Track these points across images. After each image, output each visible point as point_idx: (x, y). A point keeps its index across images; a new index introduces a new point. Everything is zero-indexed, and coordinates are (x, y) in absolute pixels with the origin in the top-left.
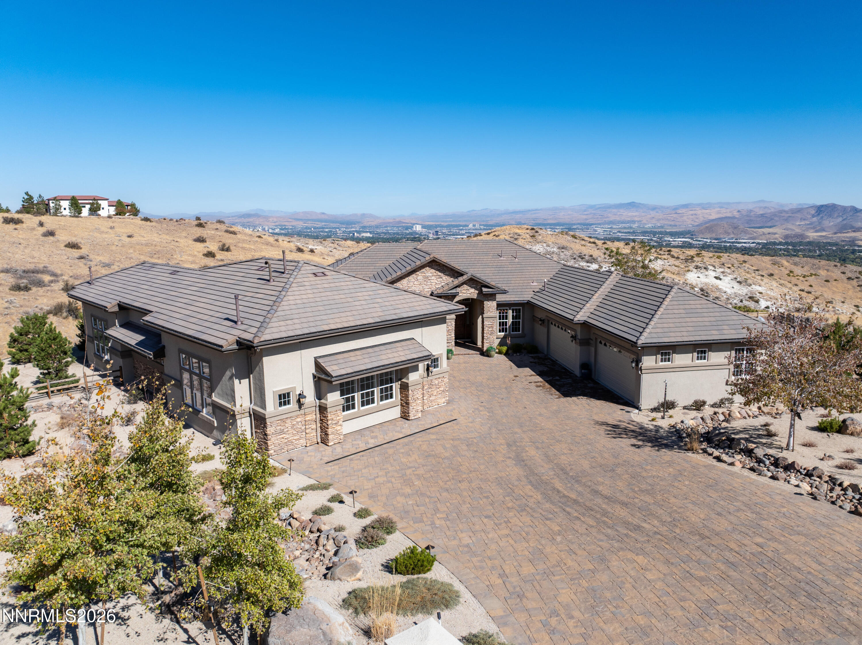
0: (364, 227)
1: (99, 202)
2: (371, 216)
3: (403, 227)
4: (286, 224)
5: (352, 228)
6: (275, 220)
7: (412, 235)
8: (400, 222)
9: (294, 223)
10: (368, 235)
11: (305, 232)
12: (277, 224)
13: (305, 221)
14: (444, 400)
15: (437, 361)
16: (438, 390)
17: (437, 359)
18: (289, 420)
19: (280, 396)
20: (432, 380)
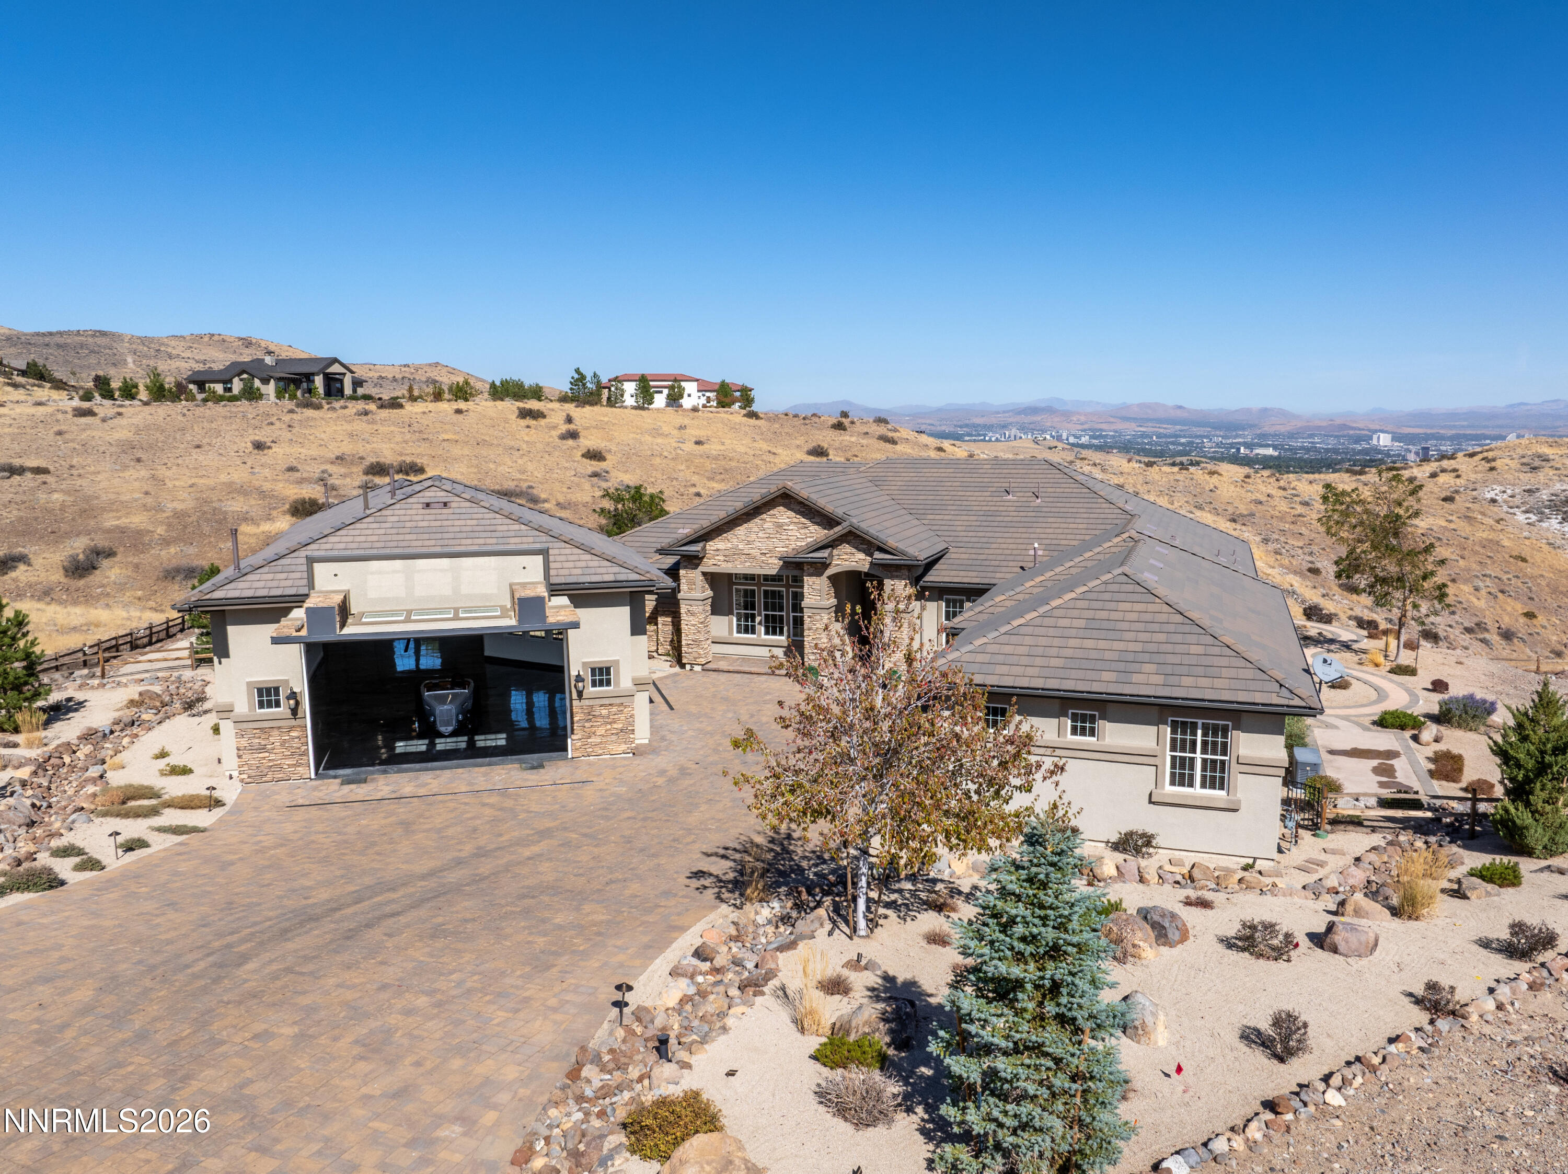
0: (1263, 436)
1: (683, 384)
2: (1282, 413)
3: (1350, 437)
4: (1104, 426)
5: (1237, 436)
6: (1083, 418)
7: (1367, 454)
8: (1344, 427)
9: (1120, 426)
10: (1270, 452)
11: (1138, 444)
12: (1086, 427)
13: (1141, 421)
14: (624, 747)
15: (608, 673)
16: (609, 727)
17: (608, 670)
18: (276, 732)
19: (260, 691)
20: (592, 706)
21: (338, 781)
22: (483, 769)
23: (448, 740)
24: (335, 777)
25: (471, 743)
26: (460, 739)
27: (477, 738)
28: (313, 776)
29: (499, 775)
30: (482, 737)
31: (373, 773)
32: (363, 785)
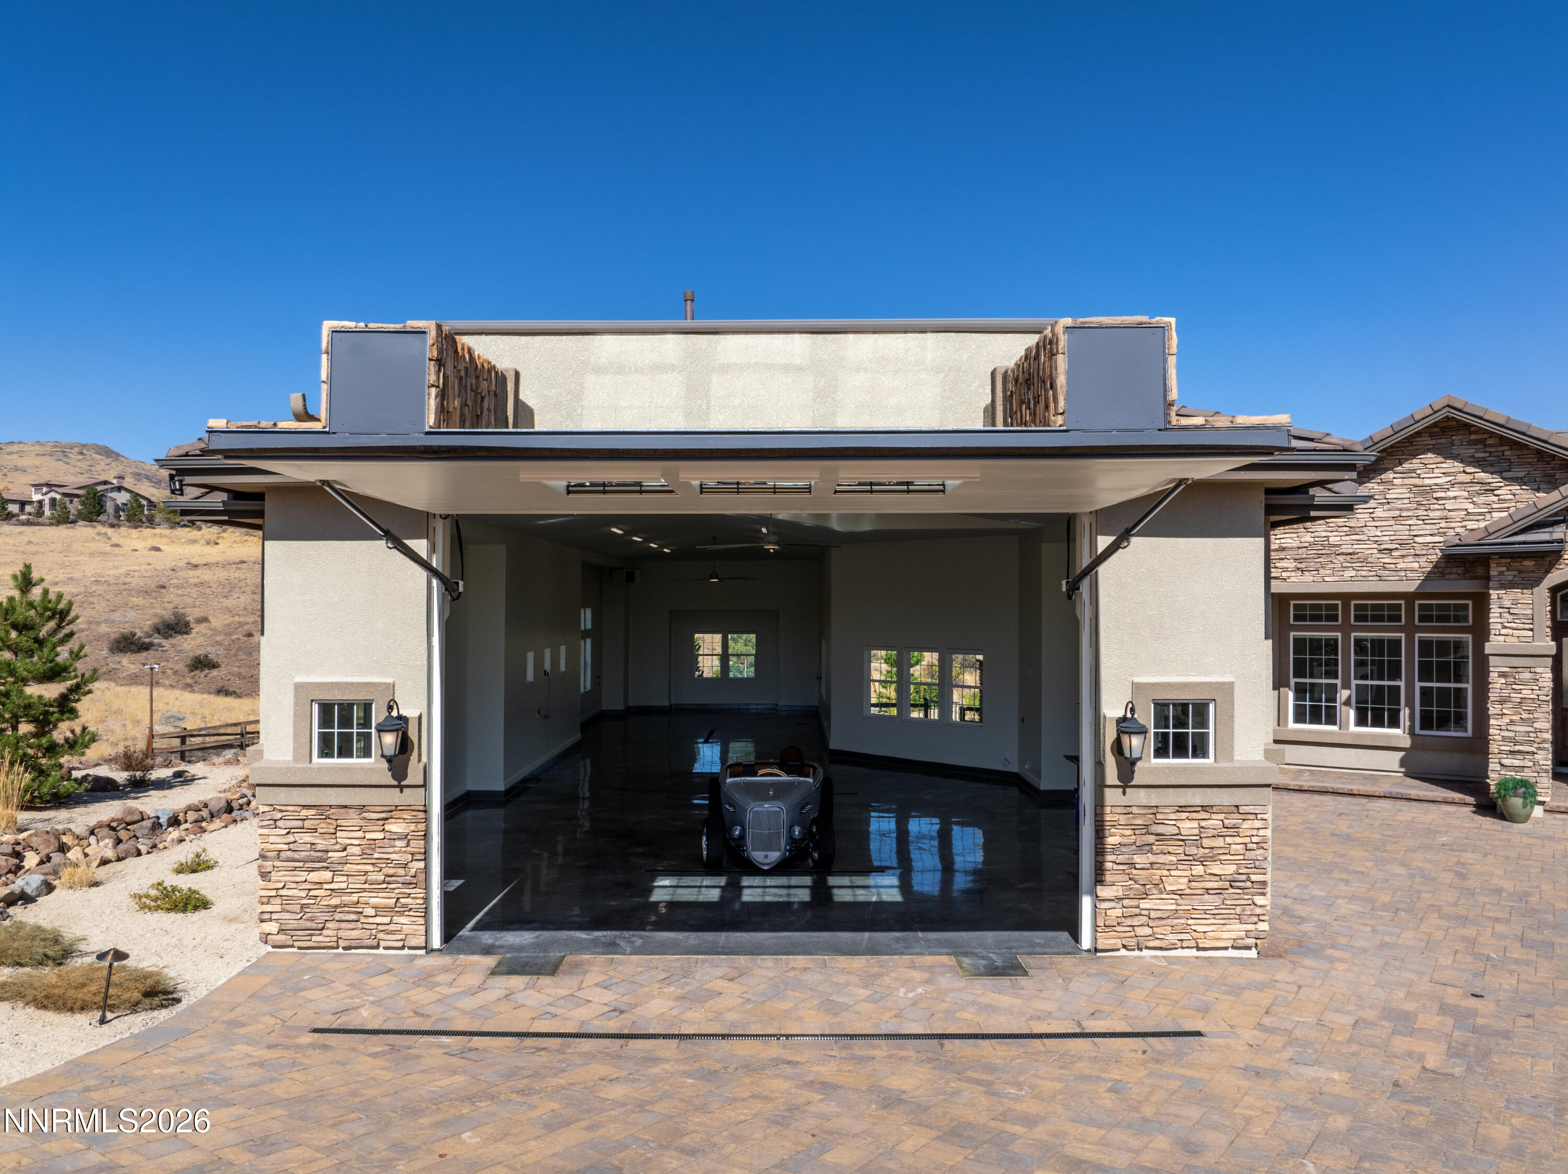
14: (1236, 930)
15: (1202, 721)
16: (1199, 870)
17: (1201, 709)
18: (352, 819)
19: (326, 709)
20: (1154, 809)
21: (490, 961)
22: (859, 962)
23: (769, 881)
24: (487, 951)
25: (821, 893)
26: (794, 880)
27: (832, 881)
28: (436, 942)
29: (905, 982)
30: (846, 881)
31: (581, 947)
32: (545, 981)
